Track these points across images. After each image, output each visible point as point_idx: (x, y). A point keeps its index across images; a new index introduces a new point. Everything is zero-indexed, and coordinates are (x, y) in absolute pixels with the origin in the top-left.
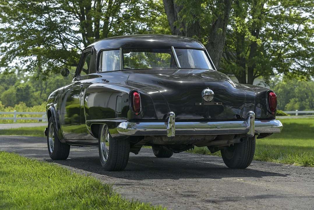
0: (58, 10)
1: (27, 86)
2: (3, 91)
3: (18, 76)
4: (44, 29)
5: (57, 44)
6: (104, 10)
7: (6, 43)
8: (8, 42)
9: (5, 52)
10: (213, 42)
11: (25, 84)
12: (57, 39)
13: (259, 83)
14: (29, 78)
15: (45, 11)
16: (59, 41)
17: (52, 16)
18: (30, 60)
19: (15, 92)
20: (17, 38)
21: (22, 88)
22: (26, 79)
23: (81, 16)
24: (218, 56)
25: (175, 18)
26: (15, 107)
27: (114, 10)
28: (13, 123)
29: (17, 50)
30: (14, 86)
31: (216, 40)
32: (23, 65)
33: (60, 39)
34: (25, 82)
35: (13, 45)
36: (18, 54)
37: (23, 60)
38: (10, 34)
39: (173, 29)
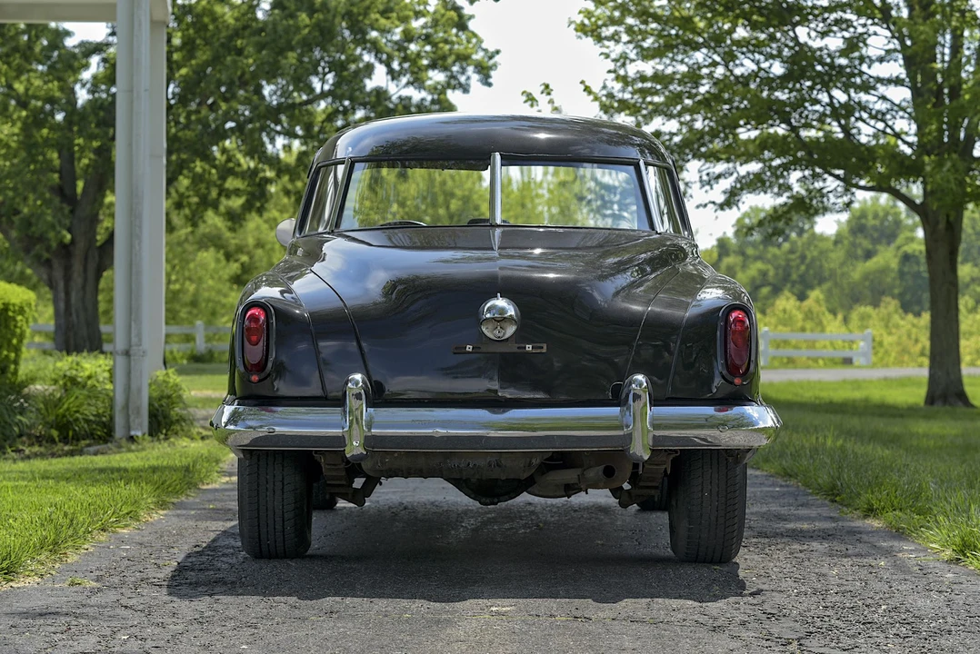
19: (894, 264)
21: (915, 254)
30: (893, 246)
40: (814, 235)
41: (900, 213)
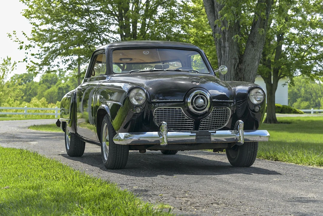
0: (98, 12)
1: (67, 85)
2: (46, 89)
3: (59, 77)
4: (85, 30)
5: (97, 44)
6: (142, 12)
7: (49, 43)
8: (51, 42)
9: (48, 52)
10: (253, 41)
11: (65, 84)
12: (97, 40)
13: (284, 83)
14: (69, 78)
15: (85, 14)
16: (99, 41)
17: (92, 18)
18: (72, 60)
19: (56, 90)
20: (60, 39)
21: (62, 87)
22: (66, 80)
23: (120, 18)
24: (258, 55)
25: (215, 17)
26: (57, 104)
27: (150, 12)
28: (54, 119)
29: (59, 50)
30: (56, 85)
31: (256, 39)
32: (64, 64)
33: (100, 39)
34: (65, 82)
35: (55, 45)
36: (60, 54)
37: (64, 60)
38: (52, 34)
39: (214, 28)
40: (33, 82)
41: (57, 76)
